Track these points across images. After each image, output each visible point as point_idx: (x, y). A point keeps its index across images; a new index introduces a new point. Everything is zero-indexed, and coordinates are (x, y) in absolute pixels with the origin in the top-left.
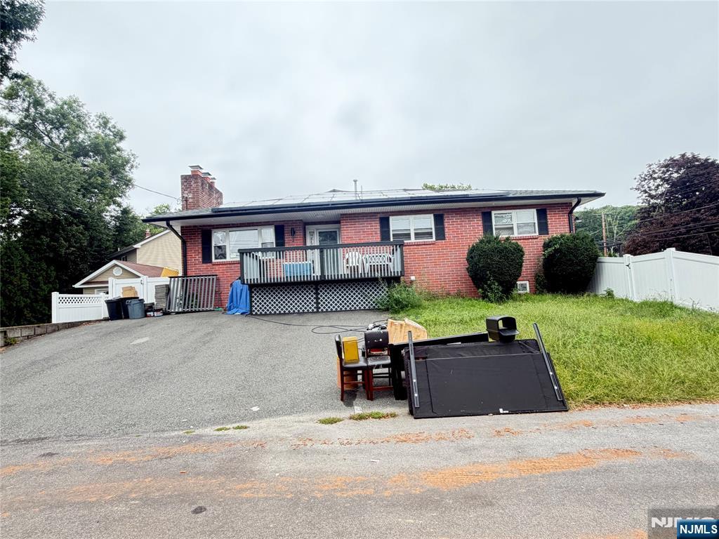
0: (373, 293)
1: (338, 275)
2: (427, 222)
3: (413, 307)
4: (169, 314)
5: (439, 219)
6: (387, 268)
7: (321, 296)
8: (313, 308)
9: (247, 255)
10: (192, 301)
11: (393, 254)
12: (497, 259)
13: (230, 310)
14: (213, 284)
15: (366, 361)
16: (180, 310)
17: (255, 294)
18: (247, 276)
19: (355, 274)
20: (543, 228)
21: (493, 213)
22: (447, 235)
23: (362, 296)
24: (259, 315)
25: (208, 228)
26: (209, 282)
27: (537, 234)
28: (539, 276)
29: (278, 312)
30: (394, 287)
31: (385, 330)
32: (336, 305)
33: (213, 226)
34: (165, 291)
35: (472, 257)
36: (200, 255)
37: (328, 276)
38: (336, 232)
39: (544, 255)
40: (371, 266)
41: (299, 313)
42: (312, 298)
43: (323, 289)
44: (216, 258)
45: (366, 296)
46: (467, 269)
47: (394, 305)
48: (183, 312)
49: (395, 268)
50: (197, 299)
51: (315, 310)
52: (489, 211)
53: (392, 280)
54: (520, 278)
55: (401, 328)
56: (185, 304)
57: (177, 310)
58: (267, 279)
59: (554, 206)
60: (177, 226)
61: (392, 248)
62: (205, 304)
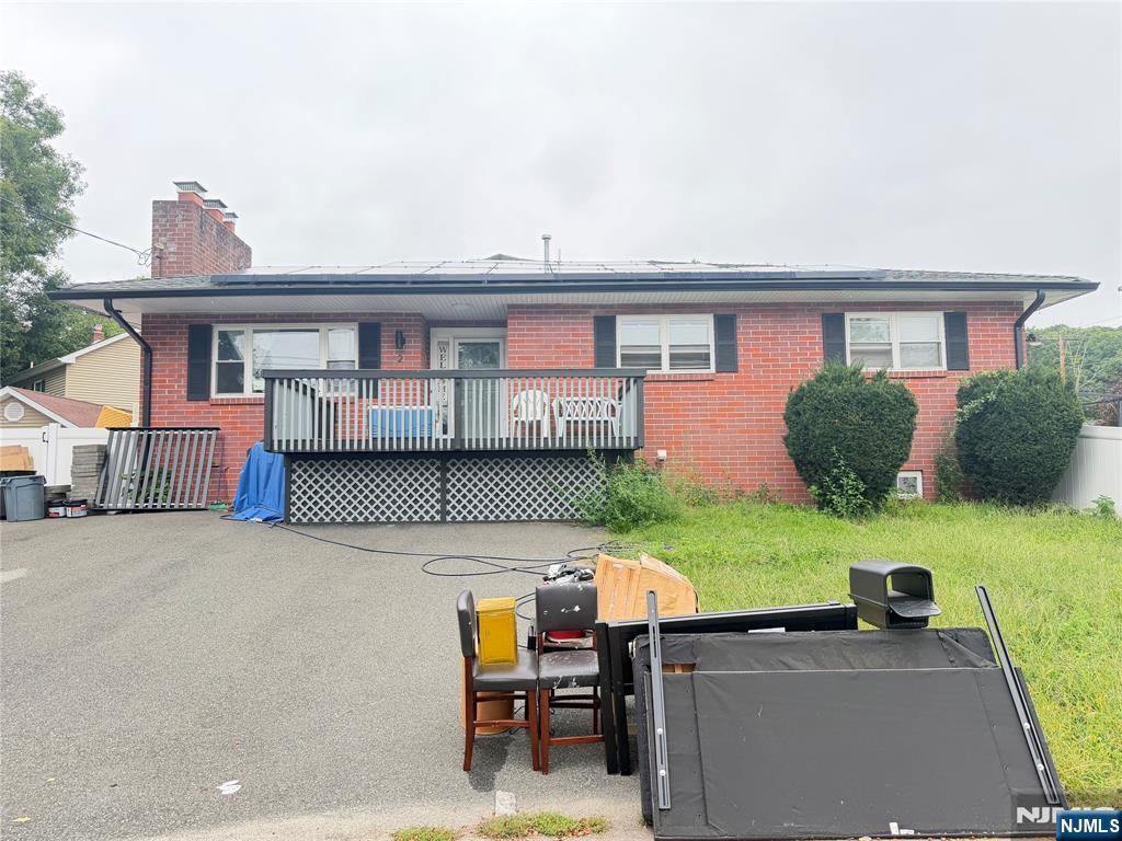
0: (572, 483)
1: (493, 440)
2: (699, 332)
3: (660, 519)
4: (102, 512)
5: (725, 326)
6: (606, 428)
7: (454, 486)
8: (432, 512)
9: (281, 383)
10: (158, 486)
11: (620, 399)
12: (854, 418)
13: (239, 510)
14: (207, 450)
15: (536, 665)
16: (129, 505)
17: (300, 477)
18: (280, 433)
19: (531, 439)
20: (958, 355)
21: (848, 316)
22: (741, 361)
23: (545, 489)
24: (304, 524)
25: (206, 321)
26: (199, 445)
27: (944, 367)
28: (947, 463)
29: (350, 519)
30: (621, 472)
31: (588, 584)
32: (486, 506)
33: (217, 316)
34: (95, 459)
35: (798, 414)
36: (184, 382)
37: (470, 440)
38: (497, 344)
39: (961, 415)
40: (568, 422)
41: (400, 522)
42: (433, 490)
43: (459, 470)
44: (220, 390)
45: (555, 489)
46: (786, 439)
47: (618, 514)
48: (136, 511)
49: (624, 429)
50: (168, 479)
51: (438, 518)
52: (838, 311)
53: (616, 456)
54: (905, 465)
55: (630, 578)
56: (139, 493)
57: (120, 506)
58: (336, 441)
59: (981, 307)
60: (133, 312)
61: (617, 387)
62: (187, 496)
